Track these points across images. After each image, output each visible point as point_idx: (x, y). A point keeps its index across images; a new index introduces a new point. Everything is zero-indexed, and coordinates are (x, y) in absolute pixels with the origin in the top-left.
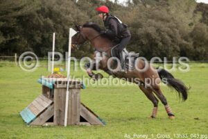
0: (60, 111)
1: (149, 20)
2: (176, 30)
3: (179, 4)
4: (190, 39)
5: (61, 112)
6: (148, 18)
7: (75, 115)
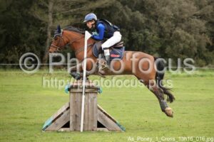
7: (92, 121)
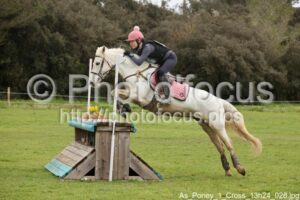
0: (103, 161)
1: (218, 36)
2: (260, 53)
3: (265, 11)
4: (282, 67)
5: (104, 163)
6: (216, 32)
7: (123, 167)
